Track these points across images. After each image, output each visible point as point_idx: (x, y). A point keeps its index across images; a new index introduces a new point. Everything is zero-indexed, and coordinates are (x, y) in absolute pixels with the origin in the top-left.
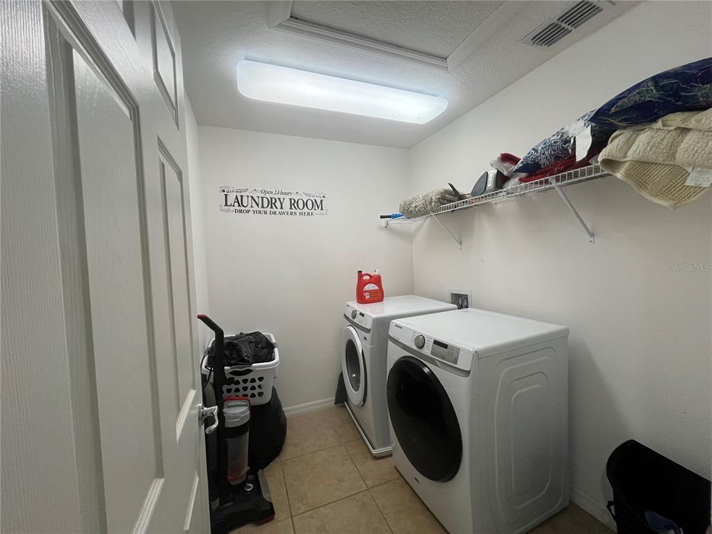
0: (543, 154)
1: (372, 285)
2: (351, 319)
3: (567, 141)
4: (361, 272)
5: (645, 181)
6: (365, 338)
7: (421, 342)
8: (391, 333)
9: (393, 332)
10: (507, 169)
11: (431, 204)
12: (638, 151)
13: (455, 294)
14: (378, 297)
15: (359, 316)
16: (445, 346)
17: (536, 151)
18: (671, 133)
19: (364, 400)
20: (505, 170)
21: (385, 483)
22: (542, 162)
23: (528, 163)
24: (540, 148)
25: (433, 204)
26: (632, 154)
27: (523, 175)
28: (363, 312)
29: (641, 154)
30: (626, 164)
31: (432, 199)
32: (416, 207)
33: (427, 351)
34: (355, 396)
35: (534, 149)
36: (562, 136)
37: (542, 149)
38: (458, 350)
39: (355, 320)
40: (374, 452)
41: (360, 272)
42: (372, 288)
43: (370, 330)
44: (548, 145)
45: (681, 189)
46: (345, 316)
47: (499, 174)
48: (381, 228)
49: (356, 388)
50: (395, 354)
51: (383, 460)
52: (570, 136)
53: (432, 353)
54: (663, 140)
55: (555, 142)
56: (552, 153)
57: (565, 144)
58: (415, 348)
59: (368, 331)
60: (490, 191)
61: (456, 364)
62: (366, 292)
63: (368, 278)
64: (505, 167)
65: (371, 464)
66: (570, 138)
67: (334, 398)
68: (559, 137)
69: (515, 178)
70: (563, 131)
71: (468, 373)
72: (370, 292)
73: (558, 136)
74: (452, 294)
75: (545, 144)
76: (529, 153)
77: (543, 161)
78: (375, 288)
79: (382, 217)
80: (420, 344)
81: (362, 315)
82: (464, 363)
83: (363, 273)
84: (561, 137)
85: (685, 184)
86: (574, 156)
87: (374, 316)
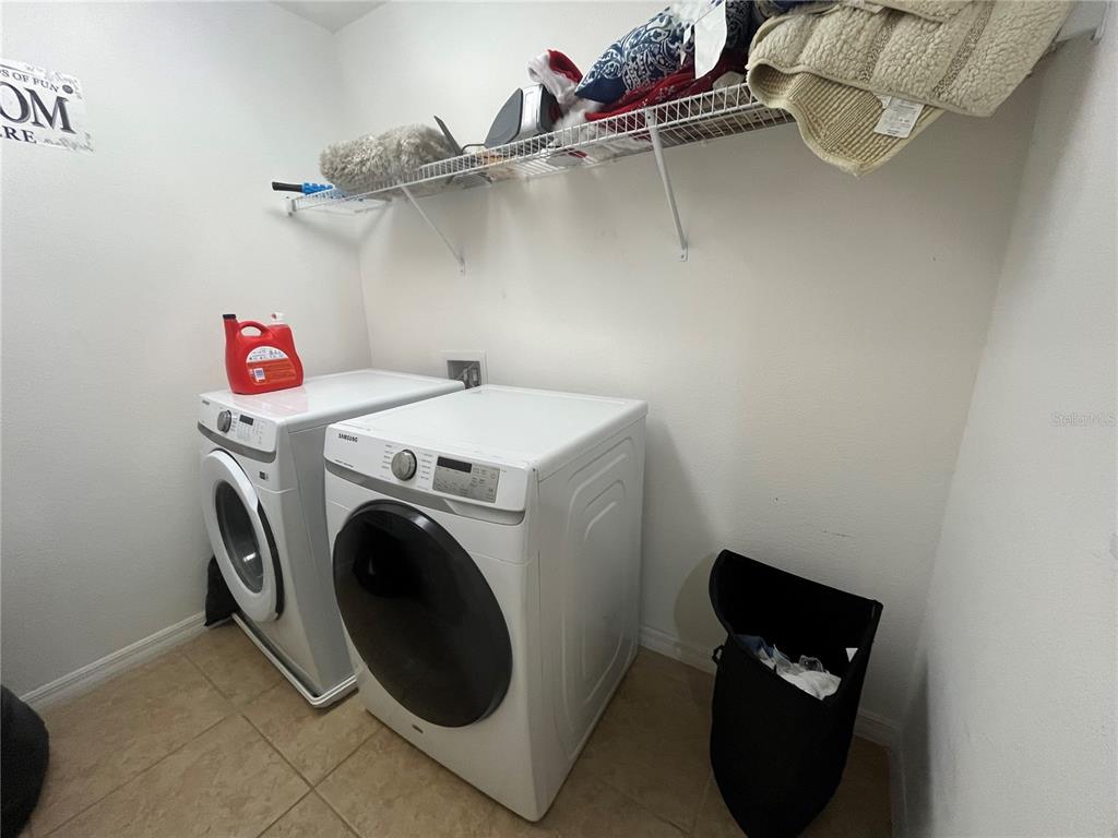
0: (634, 59)
1: (268, 348)
2: (220, 433)
3: (676, 38)
4: (233, 316)
5: (816, 121)
6: (263, 476)
7: (407, 466)
8: (331, 454)
9: (333, 451)
10: (562, 88)
11: (398, 157)
12: (821, 50)
13: (453, 361)
14: (288, 375)
15: (238, 426)
16: (465, 467)
17: (619, 50)
18: (873, 19)
19: (280, 606)
20: (559, 91)
21: (349, 756)
22: (627, 80)
23: (603, 77)
24: (627, 45)
25: (404, 158)
26: (809, 59)
27: (592, 105)
28: (248, 413)
29: (824, 56)
30: (793, 81)
31: (399, 145)
32: (362, 163)
33: (424, 482)
34: (254, 602)
35: (615, 47)
36: (670, 22)
37: (632, 47)
38: (495, 472)
39: (231, 436)
40: (316, 702)
41: (229, 318)
42: (268, 357)
43: (274, 453)
44: (643, 40)
45: (867, 140)
46: (202, 428)
47: (548, 98)
48: (276, 214)
49: (256, 586)
50: (343, 500)
51: (339, 708)
52: (684, 25)
53: (436, 486)
54: (859, 32)
55: (657, 35)
56: (650, 59)
57: (673, 43)
58: (394, 480)
59: (266, 457)
60: (528, 134)
61: (493, 501)
62: (254, 365)
63: (256, 332)
64: (560, 82)
65: (314, 727)
66: (683, 30)
67: (203, 613)
68: (664, 23)
69: (577, 110)
70: (669, 13)
71: (521, 514)
72: (264, 365)
73: (661, 21)
74: (449, 362)
75: (637, 36)
76: (605, 56)
77: (631, 79)
78: (278, 357)
79: (277, 187)
80: (405, 471)
81: (247, 420)
82: (509, 496)
83: (240, 320)
84: (666, 26)
85: (876, 130)
86: (691, 68)
87: (281, 420)
